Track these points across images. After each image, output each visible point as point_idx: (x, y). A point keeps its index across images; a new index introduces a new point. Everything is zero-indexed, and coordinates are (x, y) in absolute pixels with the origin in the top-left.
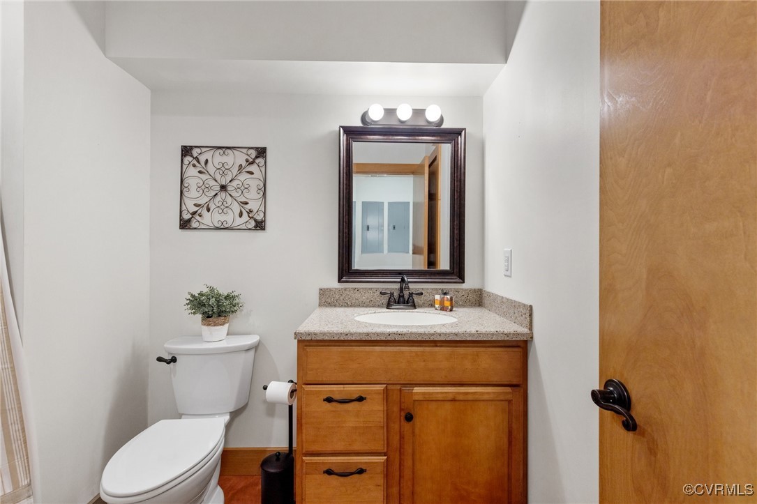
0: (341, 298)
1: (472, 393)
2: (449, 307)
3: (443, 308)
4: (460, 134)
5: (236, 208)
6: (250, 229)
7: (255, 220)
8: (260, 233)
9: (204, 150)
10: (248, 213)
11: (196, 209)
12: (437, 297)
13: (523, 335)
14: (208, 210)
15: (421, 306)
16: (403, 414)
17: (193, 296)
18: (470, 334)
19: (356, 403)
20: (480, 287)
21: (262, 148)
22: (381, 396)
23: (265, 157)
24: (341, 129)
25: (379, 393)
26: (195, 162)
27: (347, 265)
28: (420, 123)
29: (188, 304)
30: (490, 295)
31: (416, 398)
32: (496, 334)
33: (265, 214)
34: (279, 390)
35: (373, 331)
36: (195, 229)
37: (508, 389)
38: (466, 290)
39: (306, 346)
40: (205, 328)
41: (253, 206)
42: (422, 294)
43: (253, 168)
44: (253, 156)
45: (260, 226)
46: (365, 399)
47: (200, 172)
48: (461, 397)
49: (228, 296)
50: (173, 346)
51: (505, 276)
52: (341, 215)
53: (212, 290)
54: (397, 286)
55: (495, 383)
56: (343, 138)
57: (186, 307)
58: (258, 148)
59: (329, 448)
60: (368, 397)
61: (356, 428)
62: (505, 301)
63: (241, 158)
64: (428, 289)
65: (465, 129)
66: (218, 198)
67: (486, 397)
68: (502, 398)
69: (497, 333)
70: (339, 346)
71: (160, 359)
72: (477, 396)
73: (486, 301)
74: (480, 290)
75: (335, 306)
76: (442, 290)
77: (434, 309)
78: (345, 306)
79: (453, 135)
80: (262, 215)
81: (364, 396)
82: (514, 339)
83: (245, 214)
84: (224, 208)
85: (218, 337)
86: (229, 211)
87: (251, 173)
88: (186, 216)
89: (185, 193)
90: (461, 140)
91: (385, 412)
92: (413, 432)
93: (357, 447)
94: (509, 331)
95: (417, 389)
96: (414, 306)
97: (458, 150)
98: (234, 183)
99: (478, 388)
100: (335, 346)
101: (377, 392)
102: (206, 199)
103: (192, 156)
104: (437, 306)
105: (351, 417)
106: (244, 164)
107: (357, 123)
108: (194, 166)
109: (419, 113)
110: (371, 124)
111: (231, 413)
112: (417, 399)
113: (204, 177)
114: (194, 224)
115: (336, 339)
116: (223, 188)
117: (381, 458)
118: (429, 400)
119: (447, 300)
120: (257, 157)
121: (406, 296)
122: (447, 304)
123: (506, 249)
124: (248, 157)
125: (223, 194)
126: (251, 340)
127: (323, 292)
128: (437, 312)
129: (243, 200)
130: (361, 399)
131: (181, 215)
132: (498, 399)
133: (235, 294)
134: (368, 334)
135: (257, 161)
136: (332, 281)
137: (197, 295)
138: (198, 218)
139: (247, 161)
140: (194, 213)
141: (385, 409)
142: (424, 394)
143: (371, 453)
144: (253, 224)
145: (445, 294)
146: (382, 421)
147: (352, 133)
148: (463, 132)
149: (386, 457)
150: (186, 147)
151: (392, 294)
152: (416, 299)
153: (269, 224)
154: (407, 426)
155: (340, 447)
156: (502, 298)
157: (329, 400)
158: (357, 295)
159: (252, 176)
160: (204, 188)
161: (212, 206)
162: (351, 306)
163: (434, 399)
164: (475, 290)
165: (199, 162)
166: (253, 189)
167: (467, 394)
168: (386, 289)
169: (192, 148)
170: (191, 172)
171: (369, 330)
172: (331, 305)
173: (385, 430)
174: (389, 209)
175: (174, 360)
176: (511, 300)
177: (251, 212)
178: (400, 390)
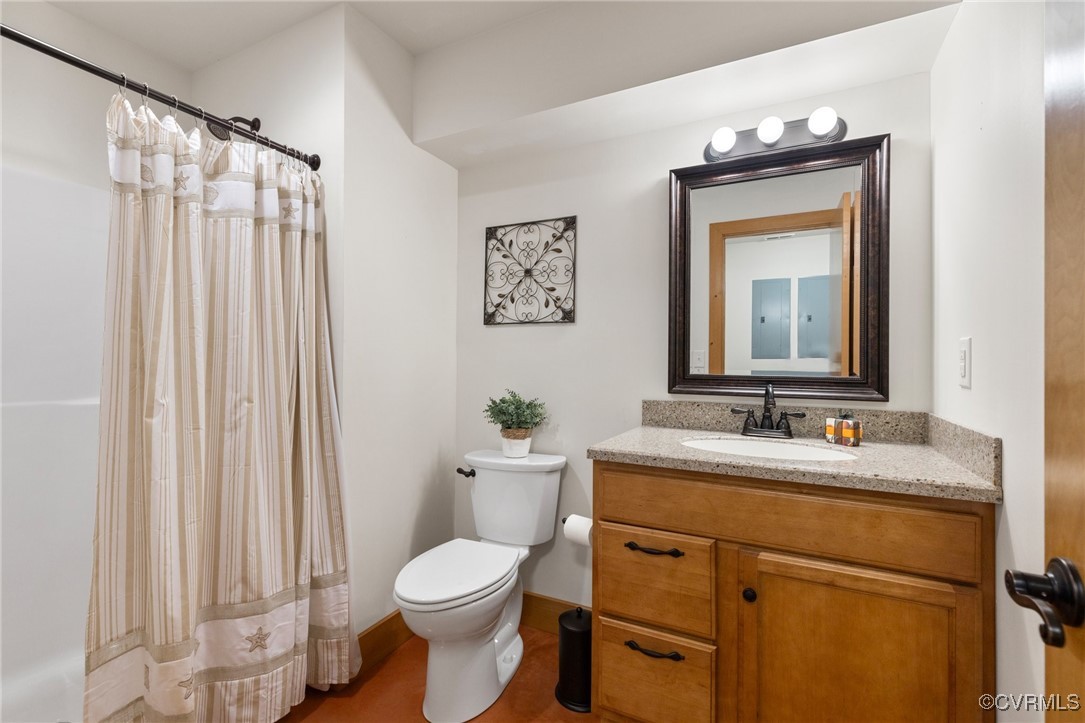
0: (674, 416)
1: (867, 580)
2: (852, 440)
3: (840, 440)
4: (879, 146)
5: (542, 296)
6: (557, 322)
7: (563, 311)
8: (569, 327)
9: (508, 229)
10: (555, 302)
11: (500, 300)
12: (831, 422)
13: (980, 492)
14: (513, 301)
15: (801, 435)
16: (742, 589)
17: (494, 402)
18: (862, 480)
19: (670, 559)
20: (924, 411)
21: (571, 218)
22: (707, 556)
23: (574, 228)
24: (673, 174)
25: (704, 551)
26: (499, 245)
27: (681, 368)
28: (802, 141)
29: (487, 411)
30: (939, 422)
31: (763, 568)
32: (916, 485)
33: (574, 301)
34: (579, 525)
35: (694, 459)
36: (499, 323)
37: (947, 588)
38: (892, 414)
39: (604, 469)
40: (505, 440)
41: (561, 292)
42: (804, 415)
43: (561, 244)
44: (561, 230)
45: (569, 317)
46: (683, 554)
47: (505, 256)
48: (846, 583)
49: (530, 404)
50: (473, 459)
51: (963, 387)
52: (673, 297)
53: (514, 395)
54: (761, 402)
55: (916, 571)
56: (676, 186)
57: (486, 414)
58: (566, 218)
59: (632, 612)
60: (686, 552)
61: (669, 593)
62: (959, 432)
63: (546, 234)
64: (816, 409)
65: (889, 135)
66: (523, 286)
67: (896, 591)
68: (932, 599)
69: (920, 484)
70: (646, 474)
71: (460, 471)
72: (879, 588)
73: (934, 435)
74: (925, 416)
75: (665, 426)
76: (840, 410)
77: (825, 441)
78: (679, 428)
79: (866, 149)
80: (571, 303)
81: (681, 550)
82: (956, 497)
83: (552, 303)
84: (529, 297)
85: (518, 452)
86: (535, 301)
87: (559, 251)
88: (491, 310)
89: (490, 283)
90: (880, 156)
91: (713, 580)
92: (759, 622)
93: (671, 620)
94: (949, 481)
95: (764, 556)
96: (789, 434)
97: (874, 175)
98: (540, 266)
99: (880, 574)
100: (641, 474)
101: (701, 549)
102: (511, 288)
103: (496, 239)
104: (830, 436)
105: (662, 576)
106: (551, 240)
107: (699, 161)
108: (498, 249)
109: (797, 126)
110: (718, 158)
111: (532, 548)
112: (764, 570)
113: (508, 261)
114: (499, 319)
115: (640, 463)
116: (528, 272)
117: (707, 646)
118: (785, 576)
119: (848, 427)
120: (565, 230)
121: (776, 417)
122: (848, 433)
123: (962, 339)
124: (555, 232)
125: (528, 280)
126: (558, 461)
127: (648, 406)
128: (828, 445)
129: (550, 285)
130: (676, 554)
131: (485, 309)
132: (926, 600)
133: (538, 402)
134: (685, 462)
135: (566, 235)
136: (660, 392)
137: (498, 401)
138: (502, 311)
139: (554, 236)
140: (498, 305)
141: (714, 575)
142: (777, 564)
143: (694, 636)
144: (560, 314)
145: (845, 417)
146: (708, 590)
147: (689, 178)
148: (886, 140)
149: (715, 648)
150: (490, 228)
151: (751, 413)
152: (794, 424)
153: (579, 315)
154: (748, 609)
155: (647, 614)
156: (956, 426)
157: (632, 546)
158: (698, 412)
159: (560, 255)
160: (508, 274)
161: (516, 296)
162: (688, 428)
163: (796, 576)
164: (912, 414)
165: (503, 245)
166: (561, 271)
167: (857, 579)
168: (743, 406)
169: (496, 229)
170: (496, 257)
171: (689, 457)
172: (658, 424)
173: (713, 607)
174: (799, 289)
175: (472, 473)
176: (969, 431)
177: (559, 299)
178: (738, 552)
